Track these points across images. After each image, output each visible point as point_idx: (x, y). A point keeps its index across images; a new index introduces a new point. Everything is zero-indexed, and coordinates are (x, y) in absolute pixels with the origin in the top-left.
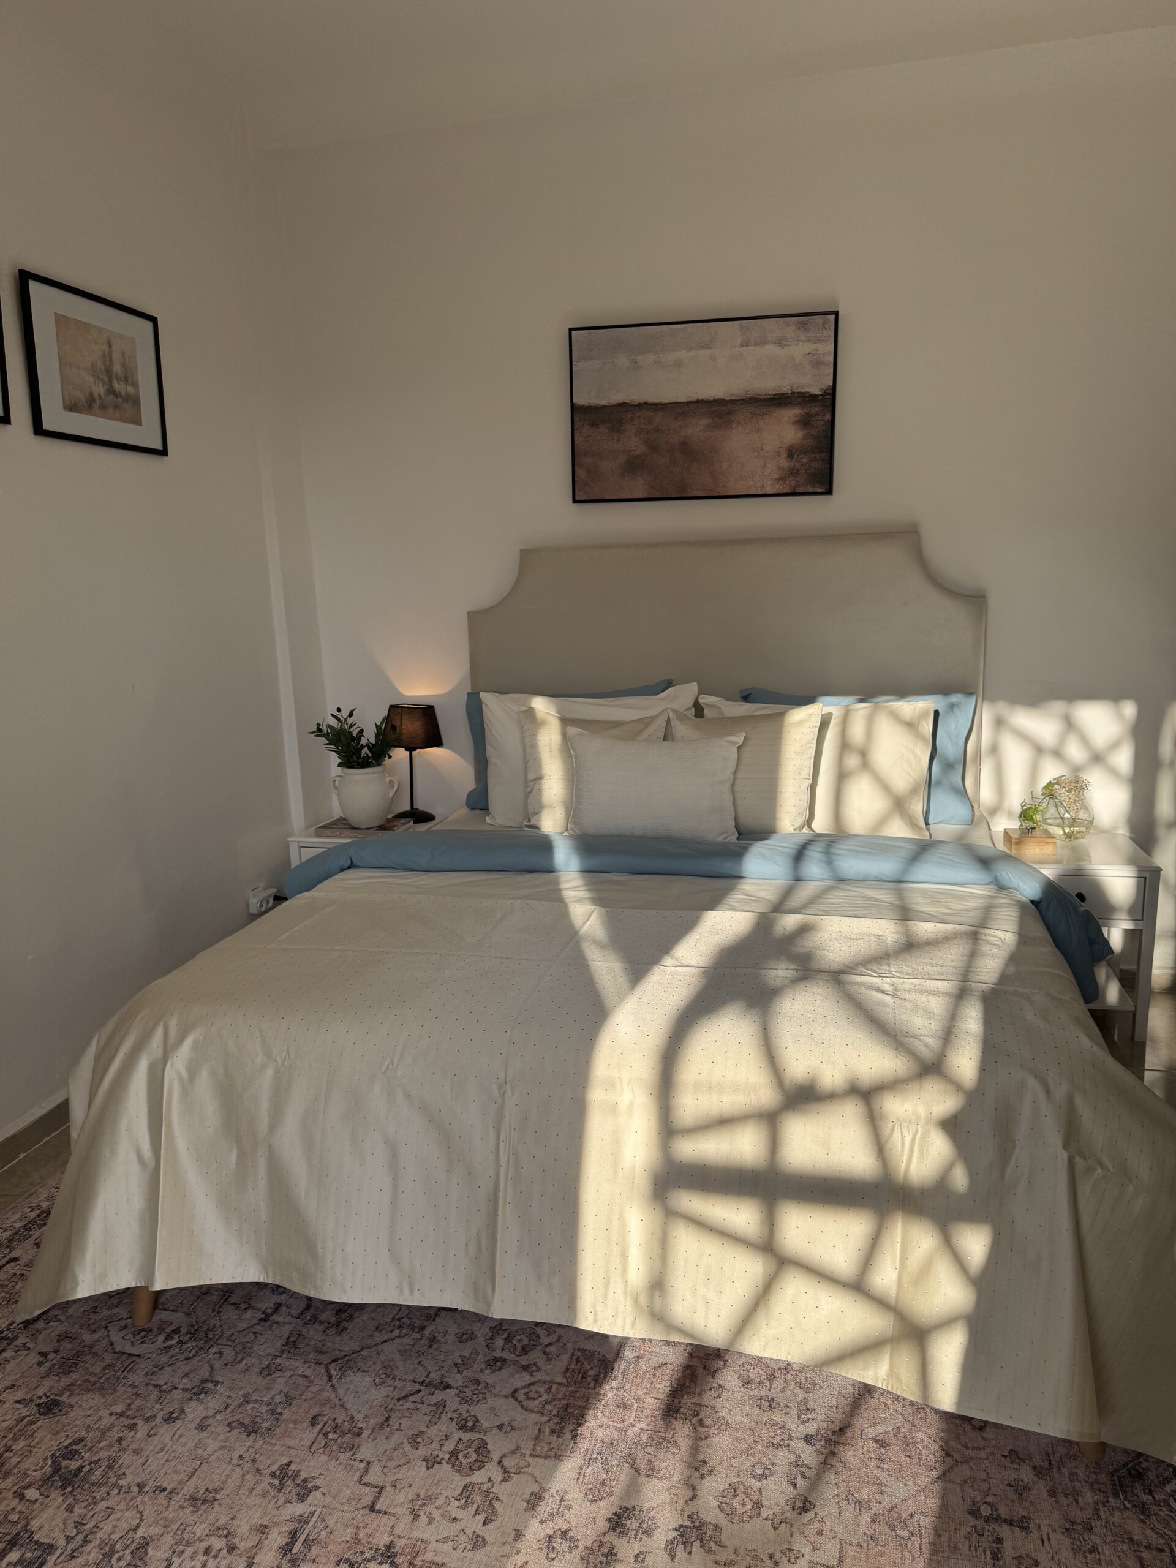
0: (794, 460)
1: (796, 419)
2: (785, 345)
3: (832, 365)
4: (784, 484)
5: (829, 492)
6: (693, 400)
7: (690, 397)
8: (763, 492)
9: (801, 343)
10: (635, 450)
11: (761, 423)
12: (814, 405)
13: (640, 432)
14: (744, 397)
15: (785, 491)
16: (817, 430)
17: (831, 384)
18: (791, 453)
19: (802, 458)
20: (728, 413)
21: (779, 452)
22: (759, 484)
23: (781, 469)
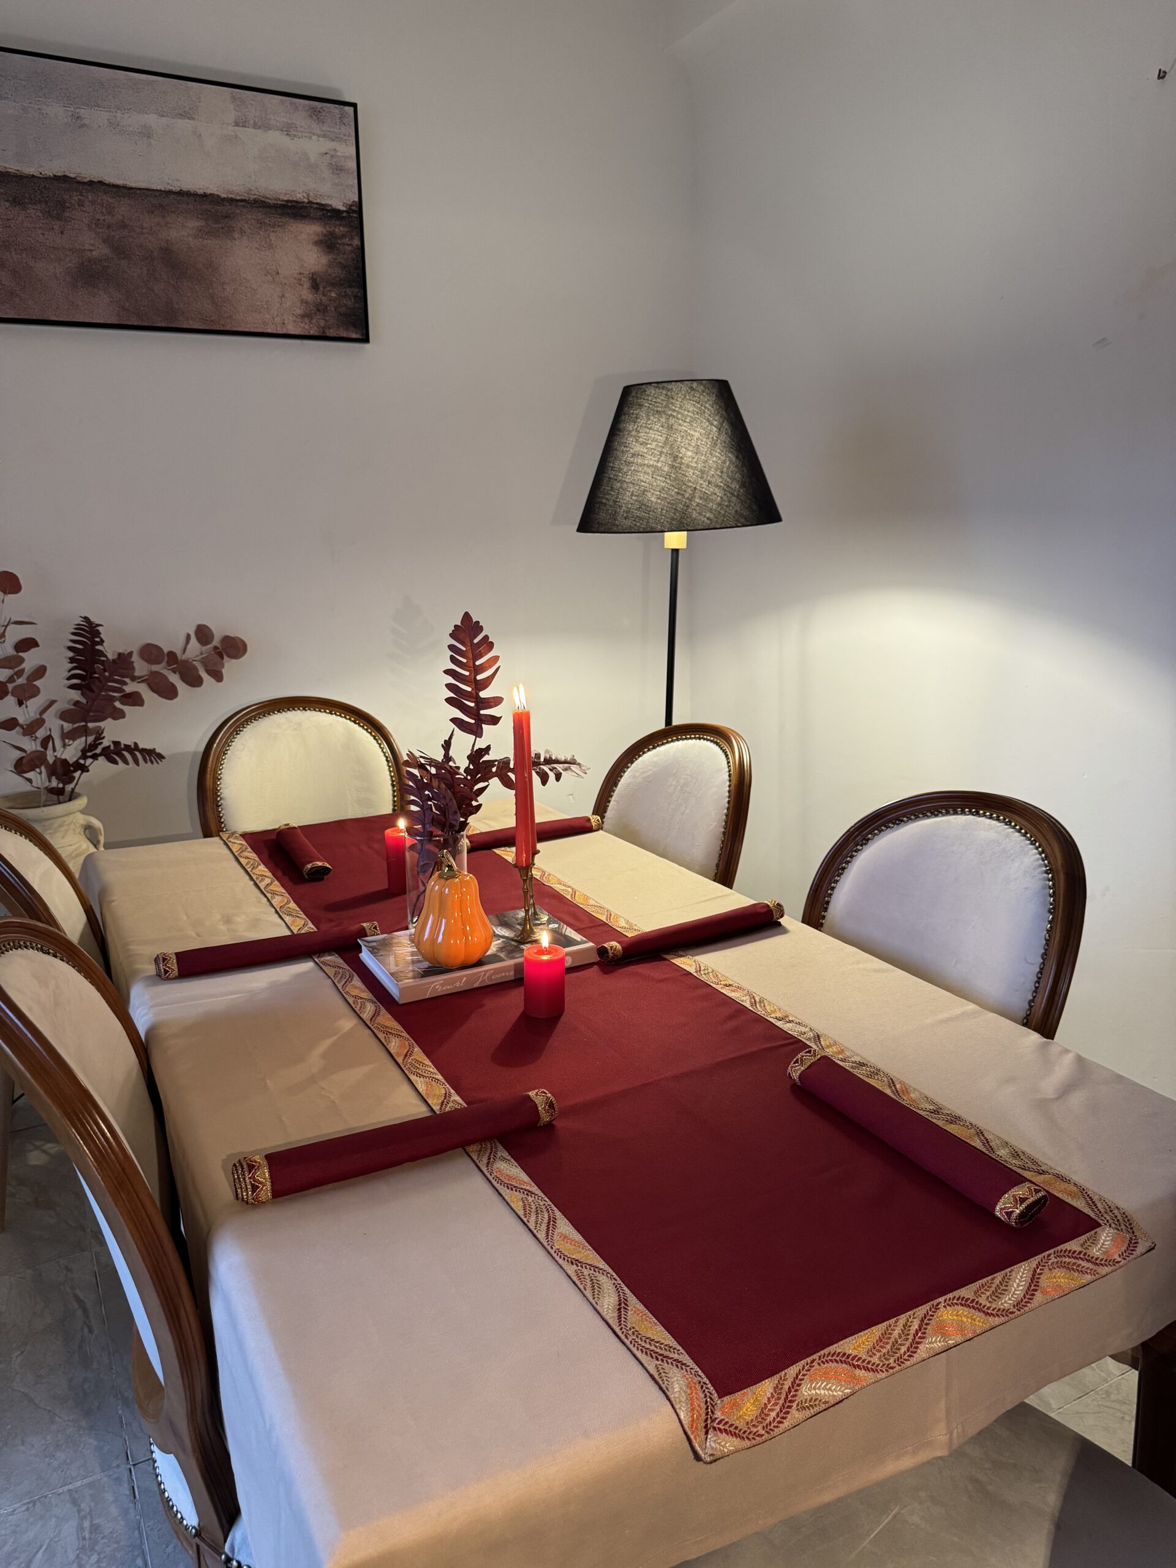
0: (320, 292)
1: (317, 238)
2: (295, 136)
3: (356, 173)
4: (311, 323)
5: (366, 339)
6: (174, 189)
7: (168, 184)
8: (284, 331)
9: (314, 137)
10: (91, 251)
11: (273, 237)
12: (338, 223)
13: (97, 225)
14: (245, 197)
15: (312, 333)
16: (345, 256)
17: (356, 199)
18: (315, 285)
19: (330, 291)
20: (226, 217)
21: (300, 280)
22: (277, 320)
23: (302, 301)
